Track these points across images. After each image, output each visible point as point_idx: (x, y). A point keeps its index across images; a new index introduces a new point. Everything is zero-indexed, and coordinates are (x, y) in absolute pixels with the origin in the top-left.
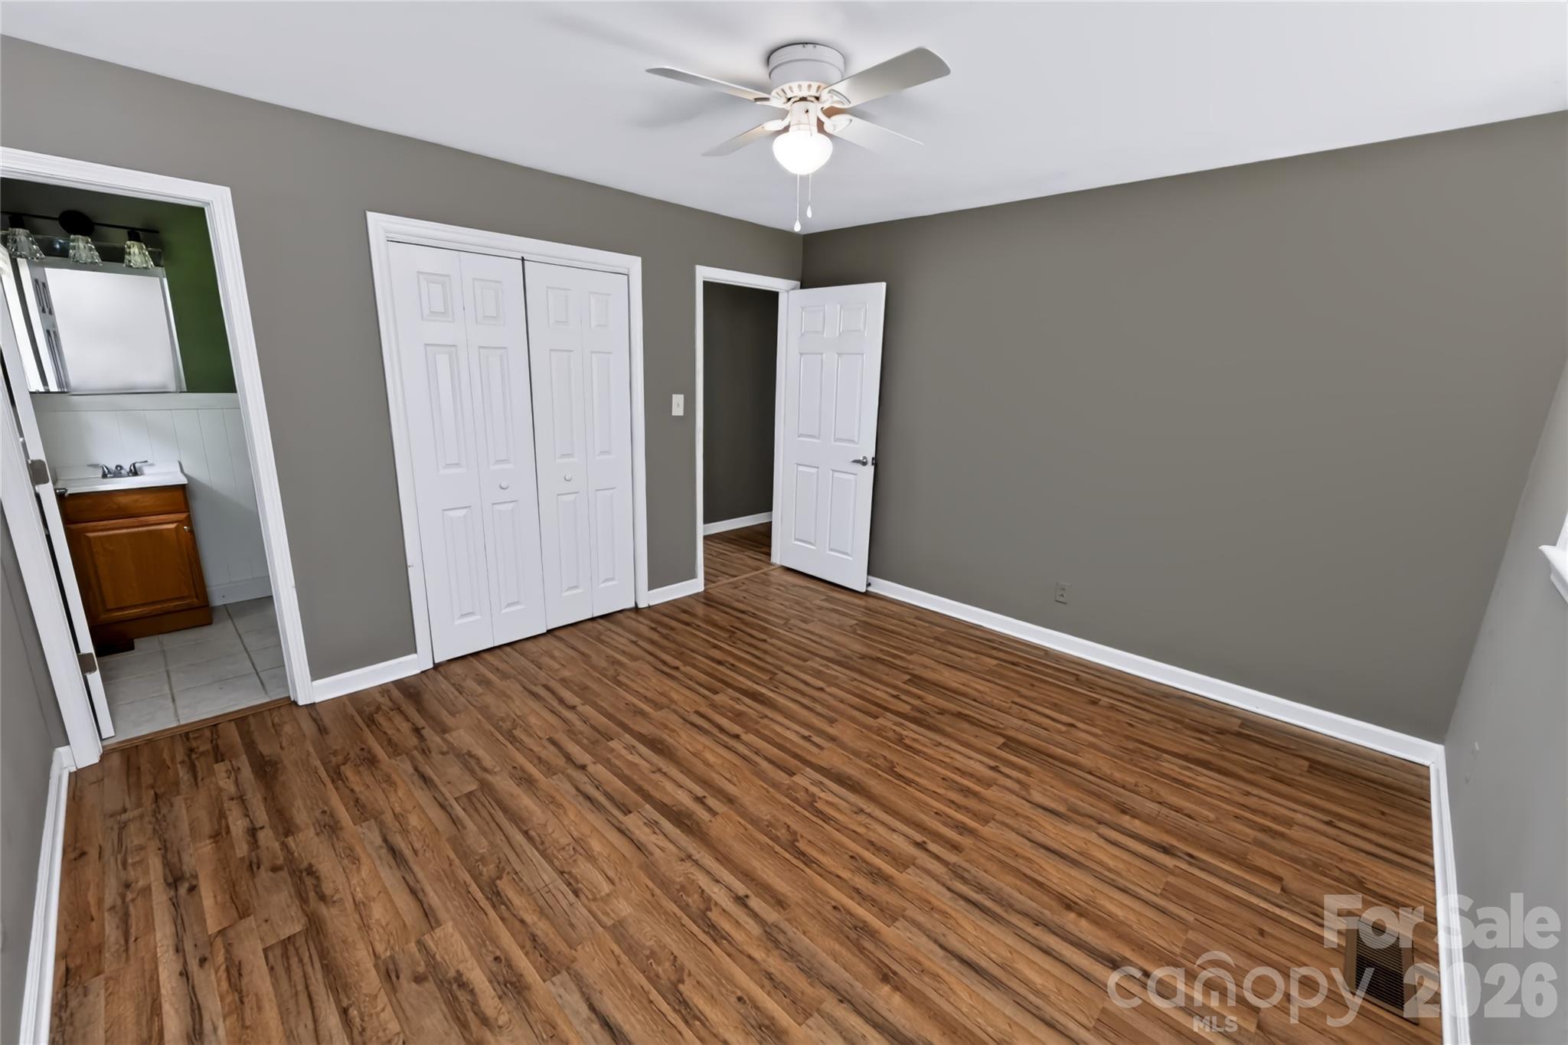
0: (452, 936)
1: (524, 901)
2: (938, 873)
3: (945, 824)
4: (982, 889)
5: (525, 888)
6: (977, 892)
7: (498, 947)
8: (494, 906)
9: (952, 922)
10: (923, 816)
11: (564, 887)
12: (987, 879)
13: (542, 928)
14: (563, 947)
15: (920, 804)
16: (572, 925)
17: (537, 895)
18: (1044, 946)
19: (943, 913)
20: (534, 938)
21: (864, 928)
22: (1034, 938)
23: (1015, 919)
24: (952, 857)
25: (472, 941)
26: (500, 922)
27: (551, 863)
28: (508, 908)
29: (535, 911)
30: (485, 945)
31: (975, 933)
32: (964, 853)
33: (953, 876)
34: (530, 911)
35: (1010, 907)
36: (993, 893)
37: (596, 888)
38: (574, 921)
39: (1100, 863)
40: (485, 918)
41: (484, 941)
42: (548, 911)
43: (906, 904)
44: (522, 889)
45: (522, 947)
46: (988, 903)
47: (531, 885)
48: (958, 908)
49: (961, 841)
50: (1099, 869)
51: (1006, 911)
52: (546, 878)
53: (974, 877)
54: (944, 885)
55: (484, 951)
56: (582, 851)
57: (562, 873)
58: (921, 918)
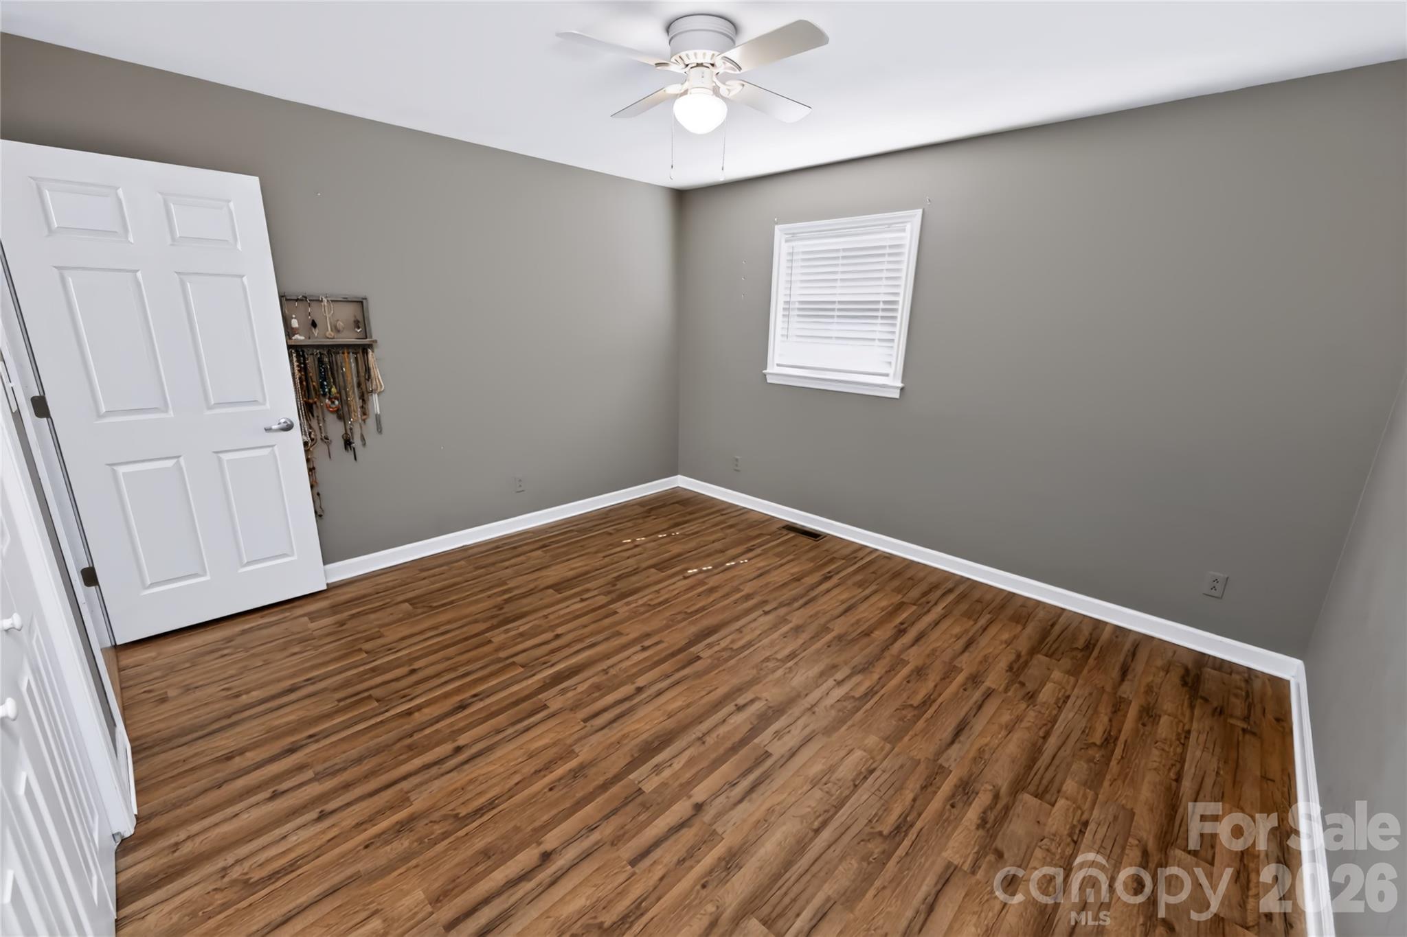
0: (954, 847)
1: (896, 805)
5: (883, 808)
7: (944, 808)
8: (912, 826)
11: (870, 780)
13: (913, 786)
14: (922, 767)
16: (902, 767)
17: (886, 797)
20: (924, 788)
25: (949, 829)
26: (924, 815)
27: (848, 798)
28: (907, 816)
29: (901, 795)
30: (947, 819)
34: (903, 797)
37: (861, 759)
38: (896, 767)
40: (926, 827)
41: (945, 821)
42: (897, 785)
44: (885, 810)
45: (935, 793)
47: (878, 805)
52: (865, 797)
55: (952, 818)
56: (827, 777)
57: (856, 786)
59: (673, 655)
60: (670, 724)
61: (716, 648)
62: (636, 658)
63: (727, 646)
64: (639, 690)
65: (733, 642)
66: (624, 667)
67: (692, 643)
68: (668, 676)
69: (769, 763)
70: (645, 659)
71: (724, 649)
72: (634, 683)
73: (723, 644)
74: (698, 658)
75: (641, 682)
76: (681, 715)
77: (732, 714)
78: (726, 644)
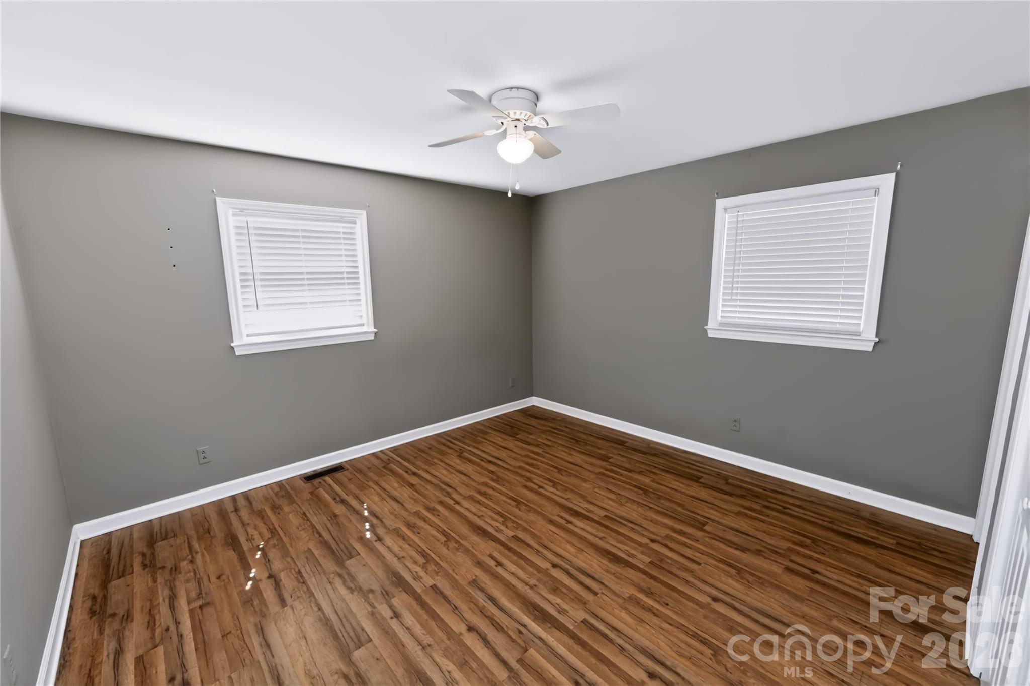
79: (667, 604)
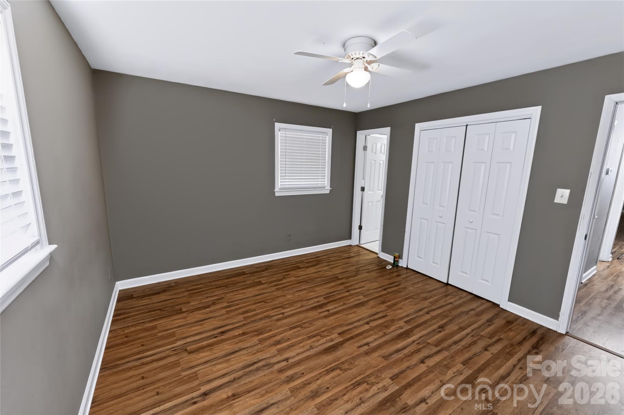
2: (271, 359)
3: (296, 374)
4: (258, 369)
6: (257, 367)
9: (250, 355)
10: (303, 367)
12: (261, 374)
15: (312, 370)
18: (226, 376)
19: (255, 354)
21: (261, 333)
22: (230, 375)
23: (240, 373)
24: (276, 367)
31: (243, 359)
32: (277, 372)
33: (267, 363)
35: (246, 374)
36: (254, 372)
39: (220, 363)
43: (263, 346)
46: (251, 368)
48: (254, 358)
49: (284, 375)
50: (219, 361)
51: (245, 372)
53: (264, 370)
54: (265, 359)
58: (256, 348)
59: (352, 338)
60: (355, 310)
61: (328, 338)
62: (371, 339)
63: (323, 338)
64: (368, 323)
65: (318, 341)
66: (377, 335)
67: (341, 343)
68: (355, 327)
69: (324, 297)
70: (366, 338)
71: (325, 337)
72: (370, 326)
73: (324, 340)
74: (339, 334)
75: (367, 327)
76: (350, 312)
77: (371, 342)
78: (323, 339)
79: (271, 330)
